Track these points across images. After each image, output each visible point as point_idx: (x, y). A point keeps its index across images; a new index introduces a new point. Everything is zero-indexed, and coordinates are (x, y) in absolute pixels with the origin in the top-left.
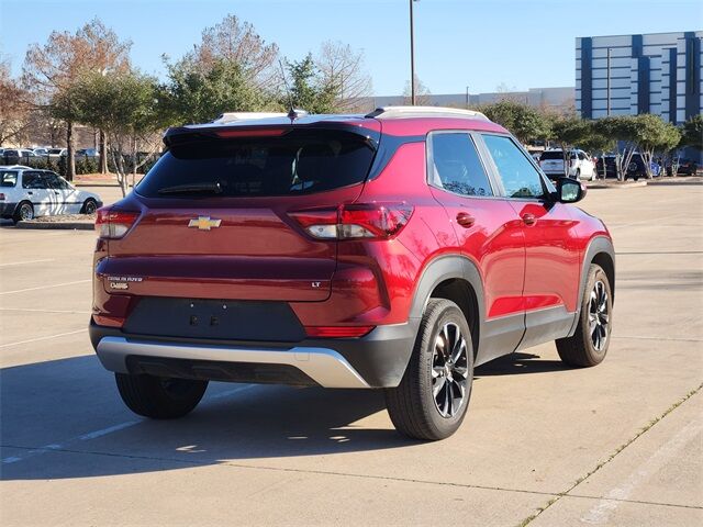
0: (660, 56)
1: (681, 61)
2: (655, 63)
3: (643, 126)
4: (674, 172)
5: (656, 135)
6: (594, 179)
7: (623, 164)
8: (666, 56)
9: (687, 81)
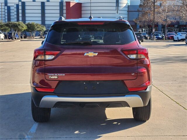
0: (14, 6)
1: (20, 8)
2: (12, 8)
3: (20, 25)
4: (23, 37)
5: (23, 27)
6: (4, 39)
7: (14, 35)
8: (15, 6)
9: (22, 13)
